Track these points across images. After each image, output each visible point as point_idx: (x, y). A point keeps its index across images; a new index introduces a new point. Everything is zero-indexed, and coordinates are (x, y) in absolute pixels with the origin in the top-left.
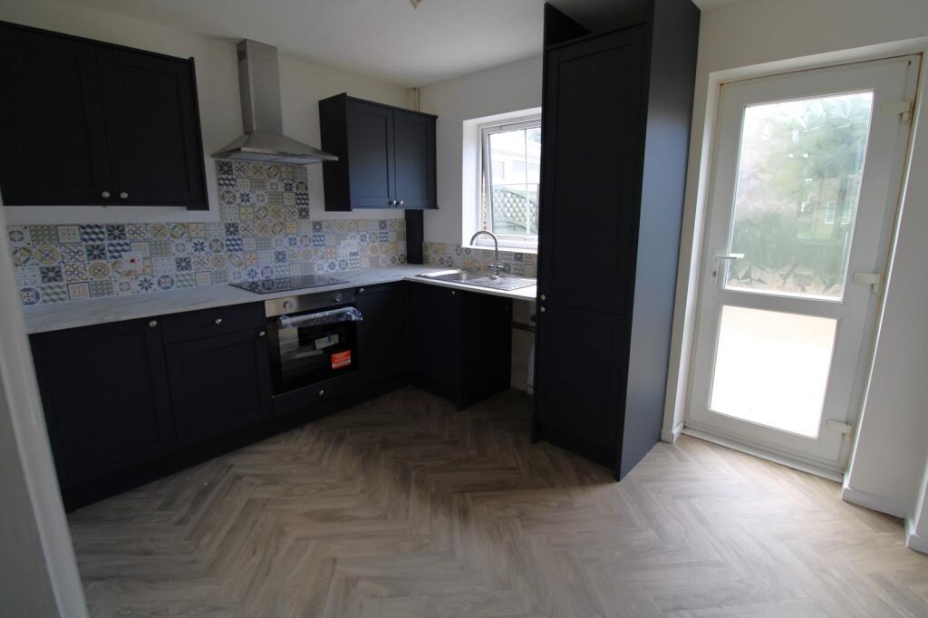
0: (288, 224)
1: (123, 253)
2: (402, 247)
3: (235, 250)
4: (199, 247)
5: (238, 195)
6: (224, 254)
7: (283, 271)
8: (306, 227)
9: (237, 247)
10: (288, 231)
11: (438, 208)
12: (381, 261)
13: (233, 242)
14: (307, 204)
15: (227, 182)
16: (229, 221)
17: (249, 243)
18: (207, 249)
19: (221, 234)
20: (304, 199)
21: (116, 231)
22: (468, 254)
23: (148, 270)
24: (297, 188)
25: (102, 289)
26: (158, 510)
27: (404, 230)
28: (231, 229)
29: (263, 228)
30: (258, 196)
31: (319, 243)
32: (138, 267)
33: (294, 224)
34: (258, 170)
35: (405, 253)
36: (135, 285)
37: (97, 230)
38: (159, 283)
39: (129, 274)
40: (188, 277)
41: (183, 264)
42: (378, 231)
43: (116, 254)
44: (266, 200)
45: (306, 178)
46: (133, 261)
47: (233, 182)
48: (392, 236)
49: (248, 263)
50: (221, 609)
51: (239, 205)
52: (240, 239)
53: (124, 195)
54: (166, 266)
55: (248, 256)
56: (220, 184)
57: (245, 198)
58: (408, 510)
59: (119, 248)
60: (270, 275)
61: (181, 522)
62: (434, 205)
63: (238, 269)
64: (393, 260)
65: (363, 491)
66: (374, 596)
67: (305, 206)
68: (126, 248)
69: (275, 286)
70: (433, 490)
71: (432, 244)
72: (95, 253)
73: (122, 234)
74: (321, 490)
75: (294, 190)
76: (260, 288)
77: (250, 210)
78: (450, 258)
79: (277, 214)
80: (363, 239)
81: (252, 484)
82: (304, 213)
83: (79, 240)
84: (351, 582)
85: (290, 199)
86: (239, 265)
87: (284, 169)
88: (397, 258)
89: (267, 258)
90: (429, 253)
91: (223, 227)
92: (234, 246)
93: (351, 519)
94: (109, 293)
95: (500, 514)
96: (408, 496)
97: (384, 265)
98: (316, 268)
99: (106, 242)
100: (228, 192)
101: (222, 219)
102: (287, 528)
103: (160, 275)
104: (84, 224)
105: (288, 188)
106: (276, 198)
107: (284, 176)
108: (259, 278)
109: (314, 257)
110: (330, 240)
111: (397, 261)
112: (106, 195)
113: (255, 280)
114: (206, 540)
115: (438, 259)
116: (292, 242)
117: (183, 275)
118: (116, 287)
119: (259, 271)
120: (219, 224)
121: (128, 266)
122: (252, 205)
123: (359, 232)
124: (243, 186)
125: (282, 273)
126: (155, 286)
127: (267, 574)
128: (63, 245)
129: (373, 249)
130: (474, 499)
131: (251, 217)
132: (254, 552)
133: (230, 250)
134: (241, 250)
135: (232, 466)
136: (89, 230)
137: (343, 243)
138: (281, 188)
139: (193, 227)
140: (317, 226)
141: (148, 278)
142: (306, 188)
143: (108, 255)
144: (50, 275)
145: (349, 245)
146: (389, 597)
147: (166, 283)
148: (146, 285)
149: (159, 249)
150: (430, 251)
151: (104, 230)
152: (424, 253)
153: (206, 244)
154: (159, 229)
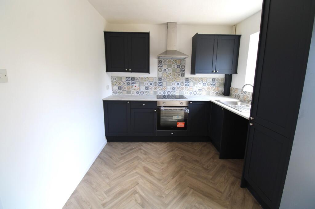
0: (177, 78)
1: (134, 84)
2: (222, 89)
3: (160, 85)
4: (151, 84)
5: (163, 69)
6: (157, 86)
7: (174, 93)
8: (183, 80)
9: (161, 85)
10: (177, 81)
11: (237, 74)
12: (211, 93)
13: (160, 83)
14: (184, 72)
15: (160, 66)
16: (160, 77)
17: (164, 84)
18: (153, 85)
19: (157, 81)
20: (183, 70)
21: (133, 79)
22: (245, 94)
23: (139, 89)
24: (181, 67)
25: (129, 93)
26: (121, 149)
27: (223, 82)
28: (160, 79)
29: (169, 79)
30: (169, 69)
31: (187, 85)
32: (137, 88)
33: (179, 79)
34: (169, 62)
35: (223, 91)
36: (135, 92)
37: (129, 78)
38: (141, 93)
39: (134, 89)
40: (147, 92)
41: (147, 88)
42: (211, 82)
43: (132, 84)
44: (171, 70)
45: (185, 63)
46: (135, 86)
47: (162, 66)
48: (217, 84)
49: (164, 89)
50: (109, 179)
51: (163, 72)
52: (162, 82)
53: (130, 70)
54: (143, 88)
55: (164, 88)
56: (158, 66)
57: (165, 70)
58: (169, 182)
59: (133, 83)
60: (169, 94)
61: (122, 154)
62: (236, 72)
63: (160, 91)
64: (217, 94)
65: (162, 169)
66: (136, 201)
67: (183, 73)
68: (135, 83)
69: (171, 97)
70: (182, 181)
71: (233, 88)
72: (128, 84)
73: (134, 80)
74: (154, 162)
75: (180, 67)
76: (166, 97)
77: (166, 74)
78: (239, 95)
79: (174, 75)
80: (204, 84)
81: (141, 152)
82: (183, 75)
83: (125, 80)
84: (135, 192)
85: (178, 70)
86: (161, 90)
87: (178, 61)
88: (219, 93)
89: (169, 89)
90: (232, 92)
91: (158, 79)
92: (160, 84)
93: (152, 175)
94: (130, 94)
95: (197, 205)
96: (173, 178)
97: (212, 95)
98: (185, 93)
99: (131, 81)
100: (160, 69)
101: (158, 76)
102: (137, 168)
103: (141, 91)
104: (127, 76)
105: (178, 67)
106: (174, 70)
107: (178, 63)
108: (166, 94)
109: (184, 90)
110: (191, 84)
111: (219, 94)
112: (126, 70)
113: (165, 95)
114: (122, 161)
115: (235, 95)
116: (178, 84)
117: (146, 91)
118: (131, 92)
119: (166, 92)
120: (157, 78)
121: (134, 88)
122: (166, 73)
123: (203, 82)
124: (165, 67)
125: (173, 94)
126: (140, 93)
127: (123, 177)
128: (123, 81)
129: (209, 89)
130: (193, 193)
131: (166, 76)
132: (125, 170)
133: (159, 85)
134: (162, 85)
135: (142, 146)
136: (128, 78)
137: (196, 85)
138: (176, 67)
139: (150, 78)
140: (187, 79)
141: (138, 91)
142: (185, 67)
143: (131, 84)
144: (120, 88)
145: (198, 86)
146: (139, 204)
147: (142, 93)
148: (138, 93)
149: (142, 84)
150: (232, 91)
151: (131, 78)
152: (230, 92)
153: (153, 83)
154: (142, 79)
